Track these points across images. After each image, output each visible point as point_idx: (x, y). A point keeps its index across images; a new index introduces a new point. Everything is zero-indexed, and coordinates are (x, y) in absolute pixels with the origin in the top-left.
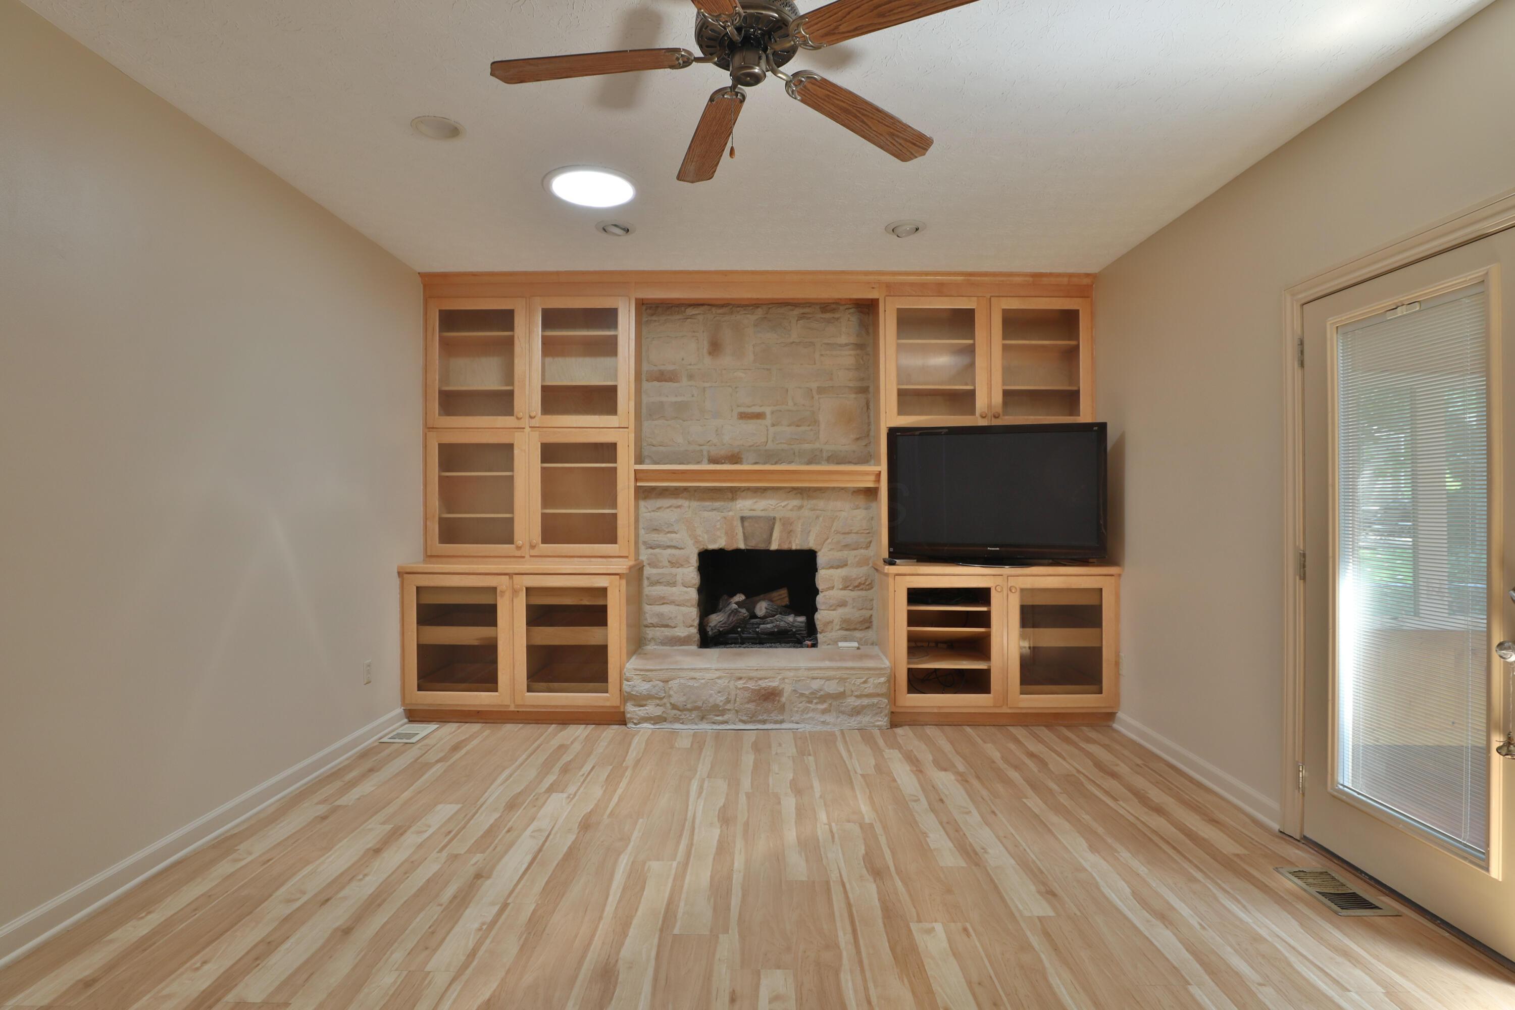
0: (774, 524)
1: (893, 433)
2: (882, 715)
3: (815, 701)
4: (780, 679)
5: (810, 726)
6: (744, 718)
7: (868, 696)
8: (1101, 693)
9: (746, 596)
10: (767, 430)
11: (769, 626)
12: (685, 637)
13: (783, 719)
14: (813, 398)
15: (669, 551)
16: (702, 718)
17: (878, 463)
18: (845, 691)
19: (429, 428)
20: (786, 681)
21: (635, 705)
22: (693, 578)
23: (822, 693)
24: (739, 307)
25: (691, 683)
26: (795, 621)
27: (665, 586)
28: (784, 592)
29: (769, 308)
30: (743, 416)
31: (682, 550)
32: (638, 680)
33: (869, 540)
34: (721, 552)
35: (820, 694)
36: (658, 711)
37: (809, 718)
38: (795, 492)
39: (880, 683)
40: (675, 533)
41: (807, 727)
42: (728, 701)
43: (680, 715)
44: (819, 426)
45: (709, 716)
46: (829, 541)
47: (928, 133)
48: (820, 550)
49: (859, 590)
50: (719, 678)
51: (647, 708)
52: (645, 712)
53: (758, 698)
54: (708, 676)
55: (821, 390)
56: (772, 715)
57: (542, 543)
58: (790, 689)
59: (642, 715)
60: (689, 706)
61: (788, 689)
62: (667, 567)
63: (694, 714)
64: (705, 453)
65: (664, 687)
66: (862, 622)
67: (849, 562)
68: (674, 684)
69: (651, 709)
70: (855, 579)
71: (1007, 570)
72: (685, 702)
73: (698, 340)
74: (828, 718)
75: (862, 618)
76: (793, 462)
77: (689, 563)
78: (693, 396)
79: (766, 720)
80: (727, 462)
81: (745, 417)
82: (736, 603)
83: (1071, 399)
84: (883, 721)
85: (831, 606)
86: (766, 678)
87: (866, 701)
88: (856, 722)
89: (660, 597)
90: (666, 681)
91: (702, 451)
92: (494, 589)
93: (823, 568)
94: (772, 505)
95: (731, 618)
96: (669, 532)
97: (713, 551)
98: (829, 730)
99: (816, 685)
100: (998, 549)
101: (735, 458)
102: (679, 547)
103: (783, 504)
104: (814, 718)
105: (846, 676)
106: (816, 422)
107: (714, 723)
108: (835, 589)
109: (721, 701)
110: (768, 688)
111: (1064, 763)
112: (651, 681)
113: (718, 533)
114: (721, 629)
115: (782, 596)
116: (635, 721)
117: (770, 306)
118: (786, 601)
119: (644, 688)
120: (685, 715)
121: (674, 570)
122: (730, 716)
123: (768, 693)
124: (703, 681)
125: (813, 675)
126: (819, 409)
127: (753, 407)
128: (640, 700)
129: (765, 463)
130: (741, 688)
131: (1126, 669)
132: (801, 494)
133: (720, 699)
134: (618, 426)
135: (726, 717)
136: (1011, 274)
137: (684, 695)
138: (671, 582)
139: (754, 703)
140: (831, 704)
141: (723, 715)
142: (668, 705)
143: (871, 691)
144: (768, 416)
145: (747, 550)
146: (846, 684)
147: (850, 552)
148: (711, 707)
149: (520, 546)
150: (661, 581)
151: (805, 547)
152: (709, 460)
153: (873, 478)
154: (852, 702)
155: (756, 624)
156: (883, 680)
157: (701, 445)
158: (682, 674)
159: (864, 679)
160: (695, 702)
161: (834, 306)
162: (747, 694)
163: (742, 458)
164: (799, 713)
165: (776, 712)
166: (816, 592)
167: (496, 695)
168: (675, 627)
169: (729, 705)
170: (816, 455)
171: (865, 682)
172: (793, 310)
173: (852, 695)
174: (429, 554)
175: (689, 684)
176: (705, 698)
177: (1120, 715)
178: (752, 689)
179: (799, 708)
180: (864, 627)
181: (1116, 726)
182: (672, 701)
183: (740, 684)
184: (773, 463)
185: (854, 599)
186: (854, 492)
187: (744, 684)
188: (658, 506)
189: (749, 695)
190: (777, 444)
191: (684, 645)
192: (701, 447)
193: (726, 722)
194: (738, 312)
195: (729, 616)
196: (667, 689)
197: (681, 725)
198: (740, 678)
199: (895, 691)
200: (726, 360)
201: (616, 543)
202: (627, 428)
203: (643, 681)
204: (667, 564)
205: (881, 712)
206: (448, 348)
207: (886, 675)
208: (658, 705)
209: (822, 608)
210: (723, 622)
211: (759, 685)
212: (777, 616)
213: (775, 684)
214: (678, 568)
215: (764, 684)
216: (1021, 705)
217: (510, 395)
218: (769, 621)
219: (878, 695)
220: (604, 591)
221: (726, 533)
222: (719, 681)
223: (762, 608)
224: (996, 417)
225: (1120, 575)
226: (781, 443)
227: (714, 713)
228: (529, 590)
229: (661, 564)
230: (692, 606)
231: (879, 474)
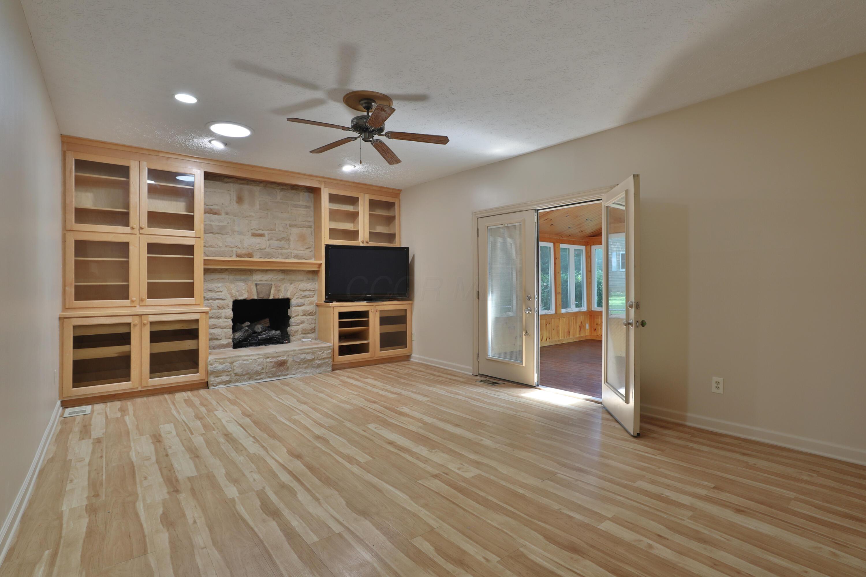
0: (272, 286)
1: (327, 247)
2: (329, 366)
3: (302, 364)
4: (287, 356)
5: (300, 375)
6: (270, 375)
7: (324, 359)
8: (406, 348)
9: (250, 323)
10: (266, 242)
11: (264, 336)
12: (226, 344)
13: (288, 374)
14: (287, 228)
15: (217, 301)
16: (250, 379)
17: (321, 260)
18: (314, 358)
19: (66, 230)
20: (290, 356)
21: (214, 377)
22: (231, 314)
23: (305, 360)
24: (251, 181)
25: (245, 362)
26: (276, 333)
27: (215, 319)
28: (267, 320)
29: (267, 184)
30: (254, 235)
31: (224, 300)
32: (217, 364)
33: (314, 293)
34: (244, 301)
35: (304, 360)
36: (227, 378)
37: (300, 371)
38: (281, 272)
39: (329, 352)
40: (221, 292)
41: (298, 376)
42: (263, 369)
43: (239, 378)
44: (290, 241)
45: (253, 377)
46: (297, 294)
47: (401, 160)
48: (292, 298)
49: (310, 316)
50: (258, 358)
51: (221, 377)
52: (220, 379)
53: (277, 365)
54: (253, 358)
55: (291, 226)
56: (283, 372)
57: (148, 298)
58: (291, 360)
59: (219, 381)
60: (244, 373)
61: (290, 359)
62: (216, 309)
63: (246, 377)
64: (234, 252)
65: (231, 366)
66: (312, 329)
67: (305, 304)
68: (236, 364)
69: (224, 378)
70: (308, 311)
71: (374, 303)
72: (242, 371)
73: (230, 195)
74: (308, 371)
75: (311, 328)
76: (278, 258)
77: (229, 307)
78: (228, 223)
79: (281, 375)
80: (246, 257)
81: (255, 235)
82: (247, 326)
83: (391, 237)
84: (330, 369)
85: (298, 324)
86: (280, 356)
87: (323, 361)
88: (319, 371)
89: (213, 324)
90: (232, 363)
91: (232, 251)
92: (129, 324)
93: (294, 307)
94: (270, 278)
95: (245, 334)
96: (218, 292)
97: (241, 301)
98: (308, 376)
99: (302, 357)
100: (370, 295)
101: (250, 255)
102: (223, 299)
103: (276, 277)
104: (301, 371)
105: (315, 351)
106: (289, 240)
107: (256, 380)
108: (299, 315)
109: (260, 369)
110: (282, 360)
111: (403, 371)
112: (224, 364)
113: (244, 292)
114: (241, 340)
115: (267, 322)
116: (215, 385)
117: (267, 183)
118: (268, 324)
119: (221, 367)
120: (242, 378)
121: (220, 311)
122: (263, 375)
123: (282, 362)
124: (251, 361)
125: (302, 352)
126: (290, 234)
127: (259, 231)
128: (217, 374)
129: (265, 258)
130: (269, 362)
131: (414, 338)
132: (284, 273)
133: (259, 368)
134: (195, 236)
135: (261, 376)
136: (373, 186)
137: (241, 368)
138: (219, 317)
139: (275, 368)
140: (308, 364)
141: (260, 376)
142: (233, 374)
143: (325, 356)
144: (266, 236)
145: (259, 299)
146: (315, 355)
147: (306, 299)
148: (255, 372)
149: (134, 300)
150: (213, 316)
151: (286, 297)
152: (236, 256)
153: (317, 266)
154: (318, 362)
155: (255, 336)
156: (330, 351)
157: (232, 248)
158: (240, 358)
159: (322, 352)
160: (247, 371)
161: (297, 187)
162: (272, 364)
163: (253, 255)
164: (295, 370)
165: (285, 371)
166: (289, 318)
167: (130, 383)
168: (220, 340)
169: (263, 370)
170: (289, 255)
171: (323, 353)
172: (278, 186)
173: (317, 360)
174: (67, 307)
175: (244, 363)
176: (252, 369)
177: (413, 355)
178: (275, 362)
179: (295, 367)
180: (312, 332)
181: (411, 360)
182: (235, 372)
183: (268, 360)
184: (269, 258)
185: (307, 320)
186: (307, 272)
187: (270, 360)
188: (212, 278)
189: (273, 365)
190: (271, 249)
191: (226, 348)
192: (232, 249)
193: (261, 379)
194: (251, 184)
195: (244, 332)
196: (232, 367)
197: (239, 383)
198: (268, 358)
199: (334, 355)
200: (245, 206)
201: (193, 297)
202: (200, 238)
203: (220, 364)
204: (217, 308)
205: (329, 365)
206: (80, 183)
207: (331, 349)
208: (227, 375)
209: (294, 325)
210: (242, 336)
211: (277, 359)
212: (267, 331)
213: (284, 358)
214: (222, 309)
215: (279, 359)
216: (380, 356)
217: (127, 214)
218: (263, 334)
219: (328, 358)
220: (197, 321)
221: (248, 291)
222: (258, 360)
223: (259, 328)
224: (367, 242)
225: (412, 304)
226: (273, 249)
227: (255, 375)
228: (152, 323)
229: (213, 308)
230: (230, 328)
231: (320, 265)
